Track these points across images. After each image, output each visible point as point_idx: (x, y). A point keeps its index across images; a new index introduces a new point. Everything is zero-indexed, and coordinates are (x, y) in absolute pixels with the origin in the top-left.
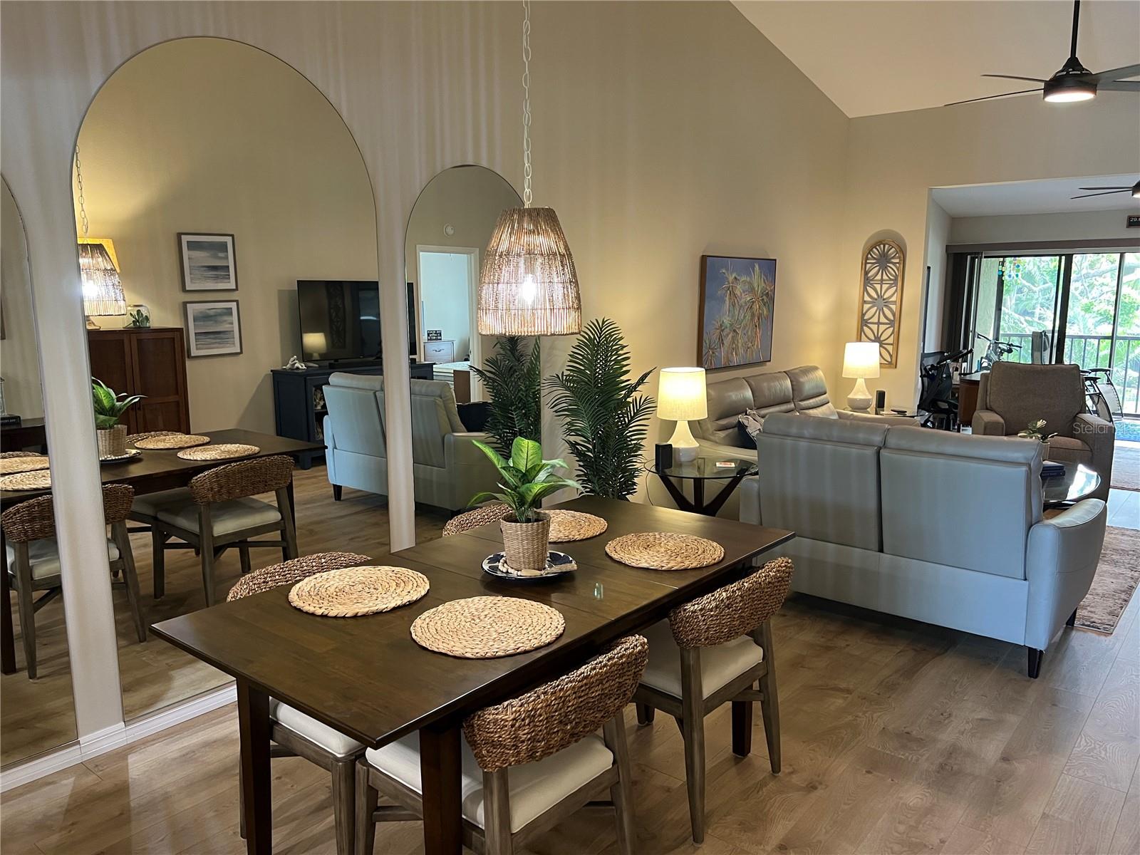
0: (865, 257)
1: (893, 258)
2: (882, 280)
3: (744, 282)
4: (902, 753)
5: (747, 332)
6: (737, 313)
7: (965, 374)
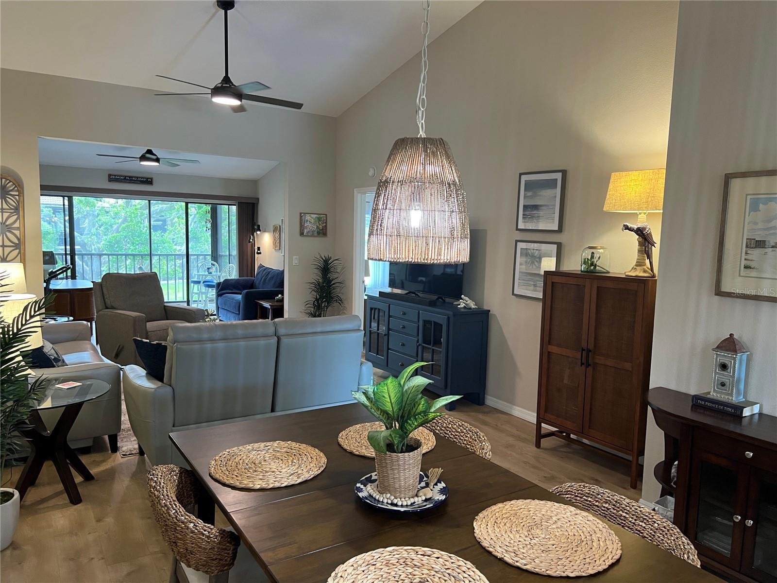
1: (11, 191)
2: (2, 208)
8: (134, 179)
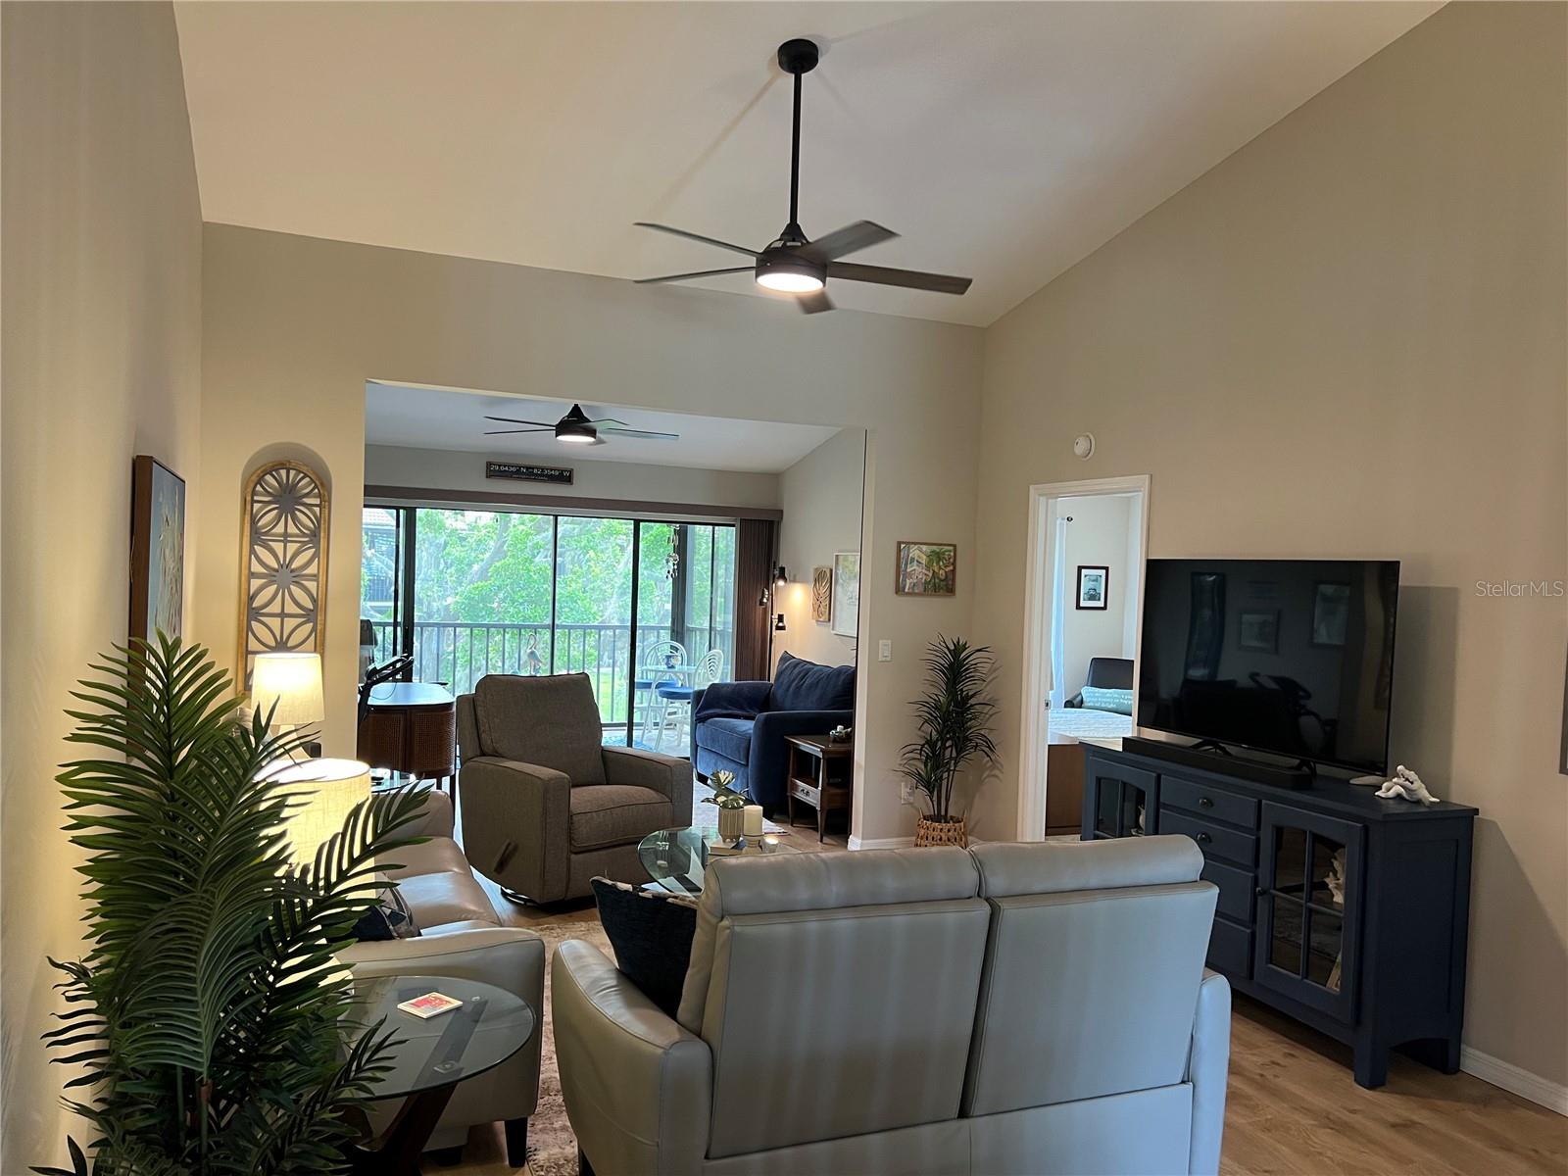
0: (250, 490)
1: (307, 495)
2: (286, 535)
3: (171, 528)
8: (535, 471)
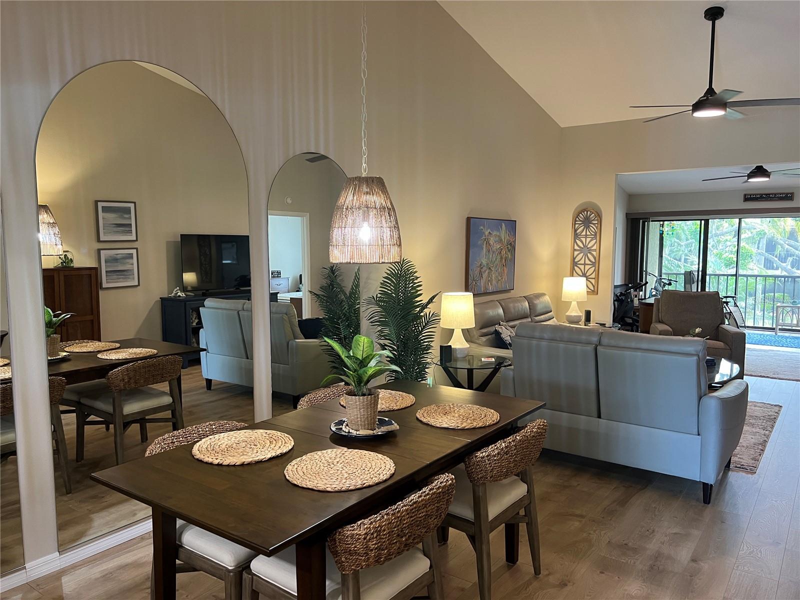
0: (574, 220)
1: (593, 220)
2: (586, 235)
3: (496, 236)
4: (624, 558)
5: (498, 269)
6: (491, 256)
7: (643, 299)
8: (771, 196)
